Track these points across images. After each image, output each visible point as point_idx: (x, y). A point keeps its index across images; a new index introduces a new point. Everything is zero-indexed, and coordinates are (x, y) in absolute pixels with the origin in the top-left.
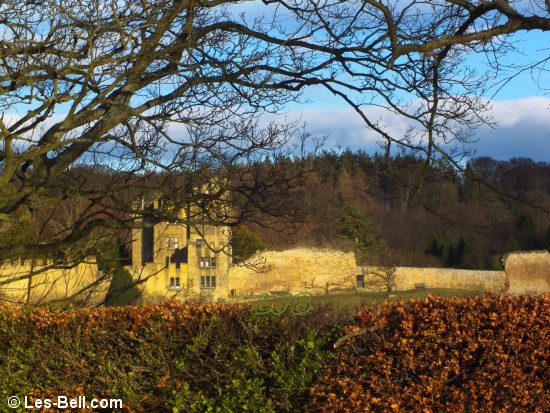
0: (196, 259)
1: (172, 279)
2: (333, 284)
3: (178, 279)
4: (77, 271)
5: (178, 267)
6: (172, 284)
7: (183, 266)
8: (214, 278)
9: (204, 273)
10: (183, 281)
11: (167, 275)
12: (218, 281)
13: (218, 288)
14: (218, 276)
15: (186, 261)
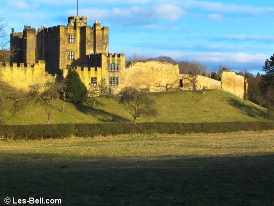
0: (107, 65)
1: (92, 78)
2: (169, 84)
3: (96, 78)
4: (33, 71)
5: (96, 70)
6: (92, 83)
7: (99, 69)
8: (117, 78)
9: (111, 75)
10: (99, 80)
11: (89, 76)
12: (120, 80)
13: (119, 85)
14: (119, 77)
15: (100, 66)
